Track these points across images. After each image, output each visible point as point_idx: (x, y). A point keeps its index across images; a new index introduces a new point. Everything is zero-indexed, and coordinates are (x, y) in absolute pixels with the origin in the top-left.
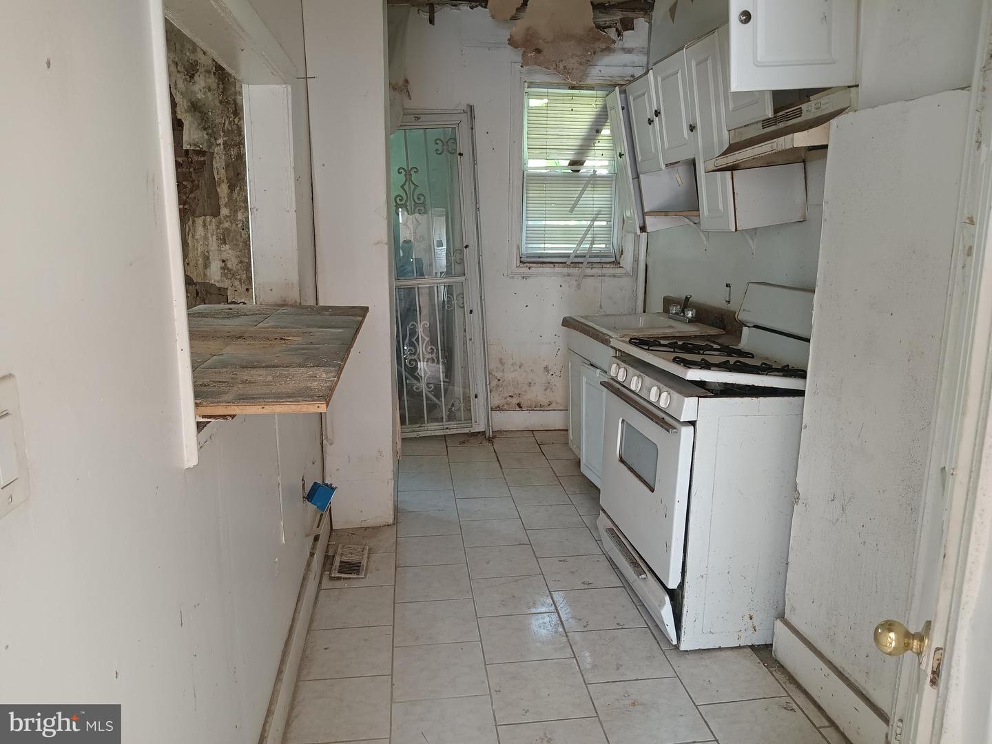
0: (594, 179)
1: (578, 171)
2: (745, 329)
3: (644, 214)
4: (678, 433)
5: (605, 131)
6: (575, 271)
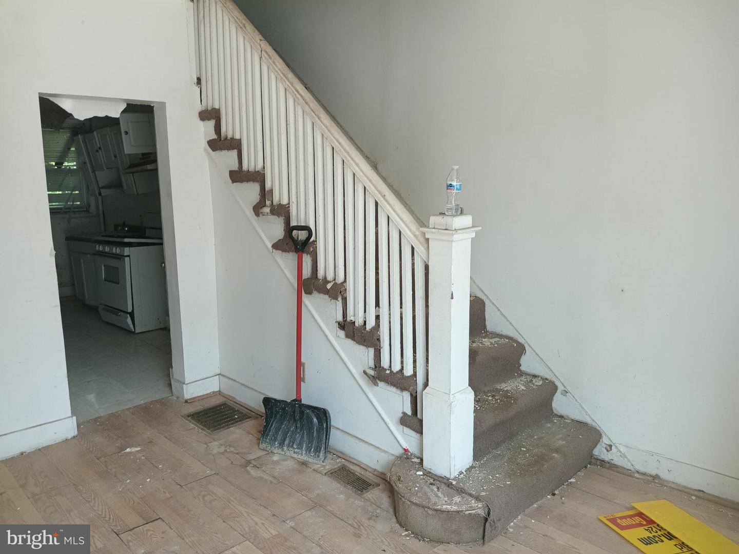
0: (70, 171)
1: (61, 167)
2: (147, 230)
3: (100, 188)
4: (124, 260)
5: (73, 149)
6: (67, 216)
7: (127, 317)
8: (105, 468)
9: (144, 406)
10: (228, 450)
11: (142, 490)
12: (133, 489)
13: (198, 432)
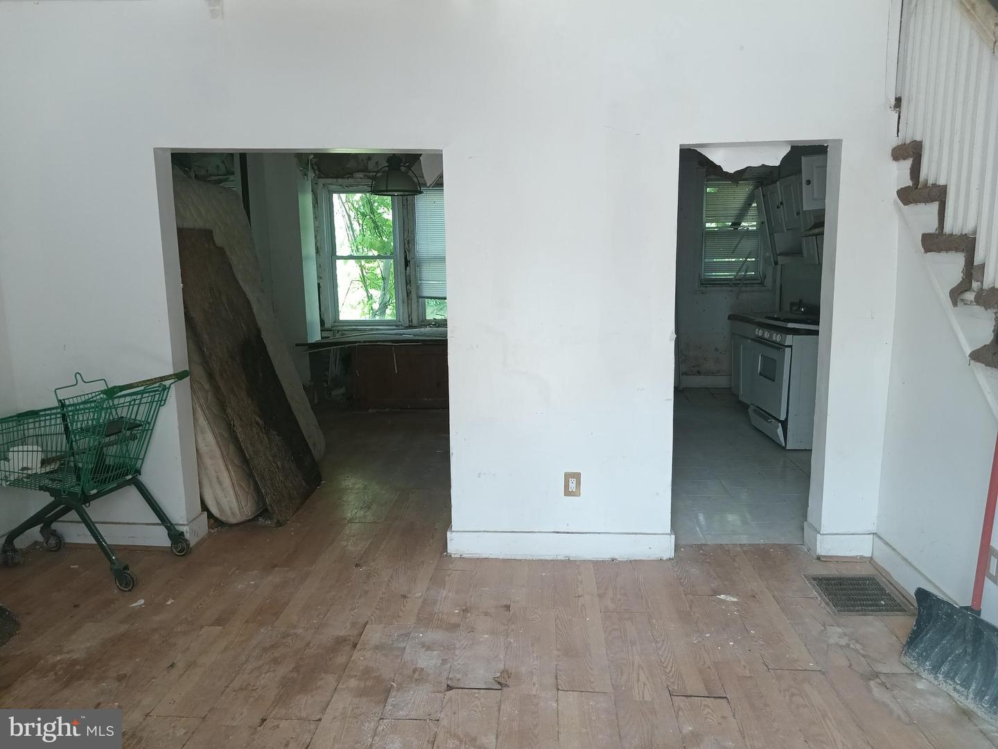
0: (748, 232)
1: (738, 228)
3: (776, 255)
4: (784, 351)
5: (754, 205)
6: (736, 289)
7: (778, 427)
8: (688, 609)
9: (762, 547)
10: (852, 646)
11: (720, 653)
12: (709, 647)
13: (820, 605)
